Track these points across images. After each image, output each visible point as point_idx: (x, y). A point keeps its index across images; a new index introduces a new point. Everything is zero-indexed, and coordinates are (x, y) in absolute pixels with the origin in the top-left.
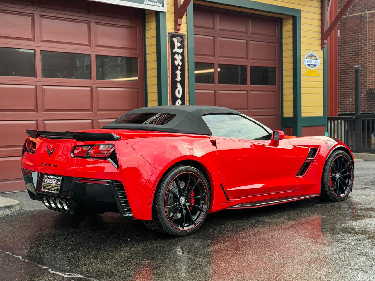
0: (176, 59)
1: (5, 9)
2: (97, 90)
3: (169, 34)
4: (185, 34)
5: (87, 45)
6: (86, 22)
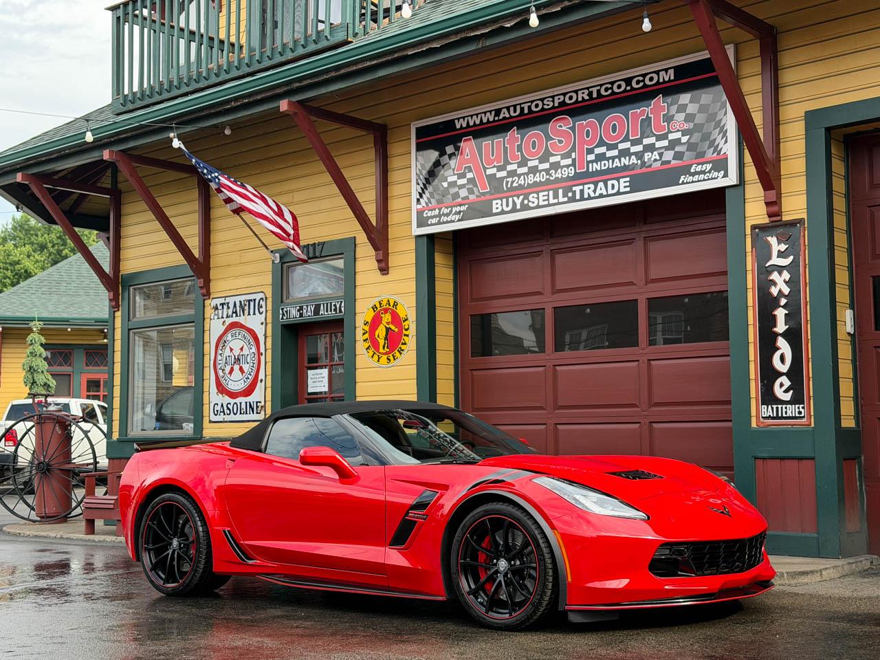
0: (774, 283)
1: (504, 255)
2: (649, 365)
3: (755, 229)
4: (804, 219)
5: (632, 284)
6: (630, 241)
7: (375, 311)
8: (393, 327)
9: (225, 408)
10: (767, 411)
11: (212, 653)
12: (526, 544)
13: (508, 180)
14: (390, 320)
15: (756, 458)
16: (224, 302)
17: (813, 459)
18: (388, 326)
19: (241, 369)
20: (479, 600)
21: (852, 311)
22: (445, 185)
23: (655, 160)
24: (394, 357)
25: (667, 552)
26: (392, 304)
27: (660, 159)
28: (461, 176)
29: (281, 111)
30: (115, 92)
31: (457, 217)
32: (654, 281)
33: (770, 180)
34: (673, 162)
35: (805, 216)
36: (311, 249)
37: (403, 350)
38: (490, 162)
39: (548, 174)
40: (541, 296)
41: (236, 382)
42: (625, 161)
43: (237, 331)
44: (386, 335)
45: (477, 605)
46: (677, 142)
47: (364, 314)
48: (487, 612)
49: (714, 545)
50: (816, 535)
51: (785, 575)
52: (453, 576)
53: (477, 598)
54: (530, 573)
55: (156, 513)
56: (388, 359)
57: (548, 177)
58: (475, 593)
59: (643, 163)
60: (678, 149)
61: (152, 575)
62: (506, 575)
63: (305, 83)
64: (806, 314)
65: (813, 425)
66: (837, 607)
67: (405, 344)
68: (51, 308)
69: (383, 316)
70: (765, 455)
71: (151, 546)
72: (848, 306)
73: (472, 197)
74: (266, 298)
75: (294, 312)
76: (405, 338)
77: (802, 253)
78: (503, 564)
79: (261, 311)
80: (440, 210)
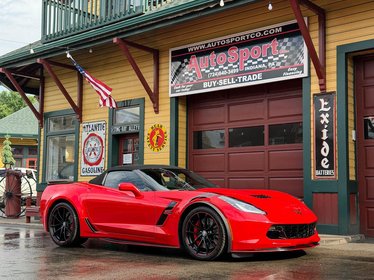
0: (322, 119)
2: (269, 153)
3: (315, 95)
4: (335, 91)
5: (262, 119)
6: (261, 101)
7: (152, 129)
8: (160, 136)
9: (88, 170)
10: (318, 173)
11: (78, 268)
12: (214, 224)
13: (210, 74)
14: (159, 133)
15: (313, 193)
16: (88, 125)
17: (337, 193)
18: (158, 136)
19: (95, 154)
20: (194, 248)
21: (355, 131)
22: (183, 75)
23: (273, 66)
24: (160, 149)
25: (274, 228)
26: (160, 126)
27: (275, 66)
28: (191, 72)
29: (114, 42)
30: (43, 34)
31: (188, 89)
32: (271, 118)
33: (321, 75)
34: (280, 67)
35: (336, 90)
36: (126, 102)
37: (164, 146)
38: (203, 66)
39: (227, 71)
40: (224, 124)
41: (93, 159)
42: (260, 66)
43: (93, 137)
44: (157, 140)
45: (193, 250)
46: (283, 58)
47: (148, 130)
48: (197, 253)
49: (295, 226)
50: (338, 225)
51: (324, 241)
52: (183, 238)
53: (193, 247)
54: (216, 237)
55: (57, 211)
56: (158, 150)
57: (227, 73)
58: (192, 245)
59: (268, 67)
60: (283, 61)
61: (54, 238)
62: (205, 237)
63: (124, 30)
64: (335, 131)
65: (337, 179)
66: (346, 254)
67: (165, 143)
68: (14, 129)
69: (156, 131)
70: (317, 191)
71: (54, 225)
72: (353, 129)
73: (195, 81)
74: (106, 123)
75: (118, 129)
76: (165, 141)
77: (334, 106)
78: (204, 233)
79: (104, 129)
80: (181, 86)
